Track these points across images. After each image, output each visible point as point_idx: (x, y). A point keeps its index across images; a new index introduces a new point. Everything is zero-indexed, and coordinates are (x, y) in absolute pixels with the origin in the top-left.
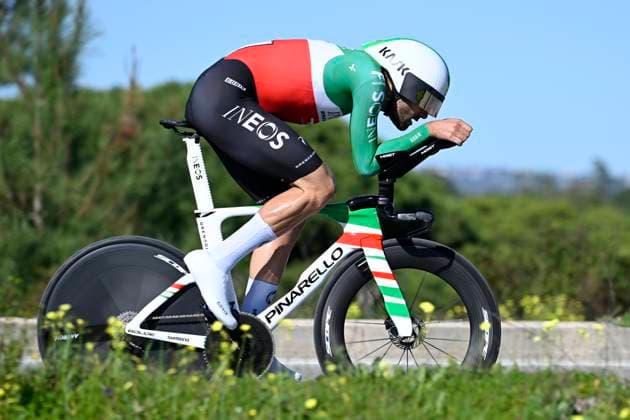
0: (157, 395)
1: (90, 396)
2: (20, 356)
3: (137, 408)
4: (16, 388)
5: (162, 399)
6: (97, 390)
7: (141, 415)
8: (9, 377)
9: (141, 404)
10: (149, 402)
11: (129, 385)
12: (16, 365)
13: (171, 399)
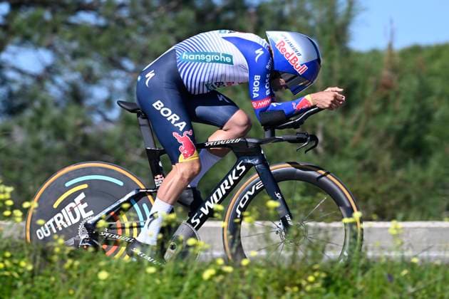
0: (425, 279)
1: (375, 281)
2: (323, 251)
3: (411, 290)
4: (323, 275)
5: (428, 283)
6: (381, 276)
7: (413, 295)
8: (316, 267)
9: (414, 286)
10: (420, 284)
11: (405, 272)
12: (321, 257)
13: (436, 282)
